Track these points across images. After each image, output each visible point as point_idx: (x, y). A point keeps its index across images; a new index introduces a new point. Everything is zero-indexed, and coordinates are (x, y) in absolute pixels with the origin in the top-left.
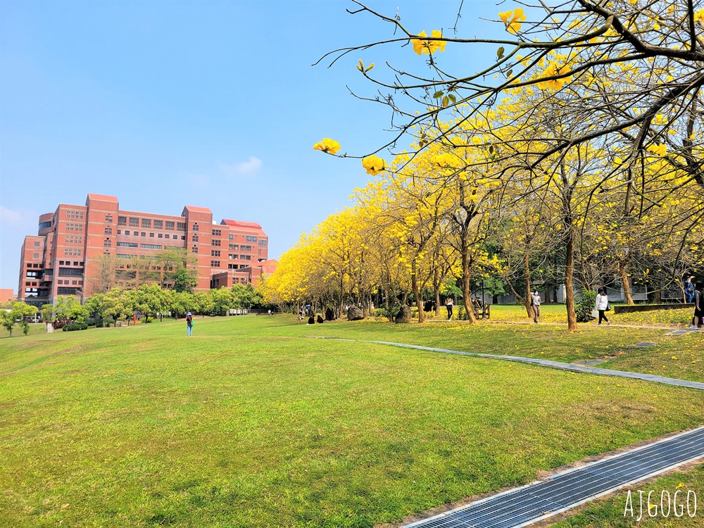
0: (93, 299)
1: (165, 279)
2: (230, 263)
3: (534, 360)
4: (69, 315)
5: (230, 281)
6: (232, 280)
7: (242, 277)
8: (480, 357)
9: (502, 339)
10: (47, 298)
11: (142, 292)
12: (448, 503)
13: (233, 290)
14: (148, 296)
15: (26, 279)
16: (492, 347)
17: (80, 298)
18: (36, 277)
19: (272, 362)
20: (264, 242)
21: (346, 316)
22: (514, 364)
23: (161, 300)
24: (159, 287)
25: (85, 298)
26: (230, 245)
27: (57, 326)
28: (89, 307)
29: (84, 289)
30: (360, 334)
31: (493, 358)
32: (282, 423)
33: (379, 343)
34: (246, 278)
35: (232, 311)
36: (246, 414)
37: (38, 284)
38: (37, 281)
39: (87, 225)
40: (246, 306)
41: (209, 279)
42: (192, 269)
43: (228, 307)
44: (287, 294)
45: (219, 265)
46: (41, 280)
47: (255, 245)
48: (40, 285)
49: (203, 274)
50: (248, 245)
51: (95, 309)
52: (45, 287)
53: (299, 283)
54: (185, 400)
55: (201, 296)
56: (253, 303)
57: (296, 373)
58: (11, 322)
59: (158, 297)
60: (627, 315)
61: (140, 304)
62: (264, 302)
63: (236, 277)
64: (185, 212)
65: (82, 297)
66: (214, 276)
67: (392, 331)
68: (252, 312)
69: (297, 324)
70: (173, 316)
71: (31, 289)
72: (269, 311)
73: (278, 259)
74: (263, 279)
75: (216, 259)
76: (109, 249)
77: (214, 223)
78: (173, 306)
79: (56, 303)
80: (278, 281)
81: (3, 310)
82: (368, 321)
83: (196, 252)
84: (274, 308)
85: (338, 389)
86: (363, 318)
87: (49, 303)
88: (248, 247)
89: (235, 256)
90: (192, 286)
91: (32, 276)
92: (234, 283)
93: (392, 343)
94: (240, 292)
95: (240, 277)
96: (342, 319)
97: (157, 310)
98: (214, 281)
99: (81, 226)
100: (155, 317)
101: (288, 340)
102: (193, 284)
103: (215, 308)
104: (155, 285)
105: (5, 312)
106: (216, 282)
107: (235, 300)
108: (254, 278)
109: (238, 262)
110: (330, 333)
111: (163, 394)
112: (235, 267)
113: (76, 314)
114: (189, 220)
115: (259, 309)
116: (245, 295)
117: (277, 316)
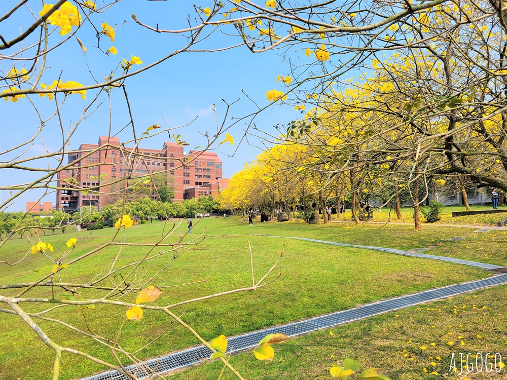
0: (106, 208)
1: (153, 193)
2: (197, 181)
3: (386, 249)
4: (91, 219)
5: (197, 194)
6: (198, 193)
7: (205, 191)
8: (353, 247)
9: (371, 235)
10: (76, 208)
11: (138, 203)
12: (309, 317)
13: (199, 200)
14: (142, 205)
15: (62, 195)
16: (364, 241)
17: (97, 208)
18: (68, 194)
19: (229, 251)
20: (219, 166)
21: (277, 218)
22: (372, 251)
23: (151, 208)
24: (150, 199)
25: (101, 208)
26: (196, 169)
27: (83, 227)
28: (104, 213)
29: (100, 201)
30: (284, 232)
31: (361, 248)
32: (235, 284)
33: (294, 239)
34: (208, 192)
35: (199, 215)
36: (217, 280)
37: (69, 198)
38: (69, 196)
39: (100, 158)
40: (209, 211)
41: (183, 192)
42: (171, 186)
43: (196, 212)
44: (236, 203)
45: (189, 183)
46: (71, 196)
47: (213, 168)
48: (71, 199)
49: (178, 189)
50: (208, 168)
51: (108, 215)
52: (74, 201)
53: (244, 196)
54: (183, 273)
55: (177, 204)
56: (213, 209)
57: (242, 258)
58: (54, 224)
59: (149, 206)
60: (460, 218)
61: (138, 211)
62: (221, 208)
63: (201, 191)
64: (165, 147)
65: (98, 207)
66: (186, 190)
67: (304, 230)
68: (212, 215)
69: (244, 224)
70: (159, 218)
71: (65, 202)
72: (225, 215)
73: (230, 178)
74: (219, 193)
75: (187, 178)
76: (115, 173)
77: (185, 153)
78: (159, 212)
79: (81, 211)
80: (230, 194)
81: (49, 216)
82: (291, 222)
83: (173, 174)
84: (228, 212)
85: (265, 267)
86: (288, 220)
87: (77, 211)
88: (208, 169)
89: (200, 176)
90: (171, 197)
91: (65, 193)
92: (200, 195)
93: (303, 239)
94: (204, 201)
95: (204, 191)
96: (274, 221)
97: (149, 215)
98: (186, 194)
99: (96, 158)
100: (147, 219)
101: (238, 237)
102: (172, 196)
103: (188, 213)
104: (147, 199)
105: (50, 218)
106: (187, 195)
107: (201, 206)
108: (213, 192)
109: (202, 180)
110: (264, 231)
111: (171, 270)
112: (200, 184)
113: (96, 219)
114: (168, 152)
115: (217, 212)
116: (208, 203)
117: (230, 218)
